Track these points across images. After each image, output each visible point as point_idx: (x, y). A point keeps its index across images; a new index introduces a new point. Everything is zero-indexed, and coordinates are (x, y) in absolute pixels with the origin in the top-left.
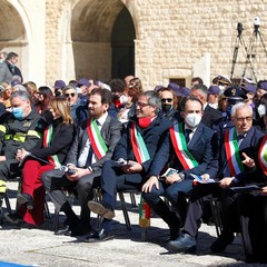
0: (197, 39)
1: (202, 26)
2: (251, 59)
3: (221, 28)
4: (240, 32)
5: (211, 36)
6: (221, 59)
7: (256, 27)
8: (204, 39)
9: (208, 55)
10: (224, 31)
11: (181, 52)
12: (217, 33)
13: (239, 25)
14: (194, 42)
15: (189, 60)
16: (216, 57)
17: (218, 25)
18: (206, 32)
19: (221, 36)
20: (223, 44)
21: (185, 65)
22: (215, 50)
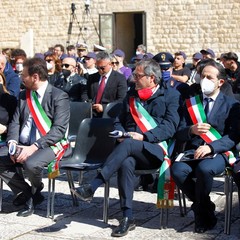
0: (23, 19)
1: (26, 9)
2: (83, 31)
3: (40, 10)
4: (73, 10)
5: (33, 16)
6: (41, 33)
7: (87, 6)
8: (27, 19)
9: (31, 31)
10: (43, 13)
11: (11, 29)
12: (38, 14)
13: (73, 5)
14: (20, 21)
15: (17, 34)
16: (37, 32)
17: (38, 8)
18: (29, 14)
19: (40, 16)
20: (42, 22)
21: (13, 38)
22: (37, 26)
